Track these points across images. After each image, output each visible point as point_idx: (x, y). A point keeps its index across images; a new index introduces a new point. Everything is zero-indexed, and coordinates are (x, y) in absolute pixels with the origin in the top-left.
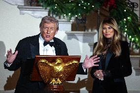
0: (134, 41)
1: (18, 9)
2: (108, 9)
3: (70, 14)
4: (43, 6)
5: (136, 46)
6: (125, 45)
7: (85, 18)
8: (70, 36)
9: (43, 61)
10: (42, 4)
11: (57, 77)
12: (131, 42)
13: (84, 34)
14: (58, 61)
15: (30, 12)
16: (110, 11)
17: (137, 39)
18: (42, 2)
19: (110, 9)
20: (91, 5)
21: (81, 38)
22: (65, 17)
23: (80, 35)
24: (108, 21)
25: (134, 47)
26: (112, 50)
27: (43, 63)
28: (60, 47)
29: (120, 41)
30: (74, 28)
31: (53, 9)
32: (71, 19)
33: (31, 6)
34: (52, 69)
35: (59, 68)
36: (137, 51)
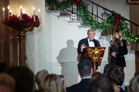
3: (100, 29)
4: (88, 26)
6: (124, 41)
7: (107, 30)
8: (100, 38)
14: (96, 49)
15: (83, 28)
18: (88, 24)
19: (117, 26)
20: (109, 24)
21: (105, 39)
23: (104, 37)
24: (117, 31)
26: (119, 44)
28: (96, 43)
29: (123, 40)
30: (102, 35)
31: (93, 27)
32: (101, 31)
34: (94, 53)
36: (129, 43)
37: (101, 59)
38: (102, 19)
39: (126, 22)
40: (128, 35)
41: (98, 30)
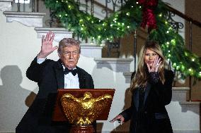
0: (180, 70)
1: (35, 32)
2: (146, 30)
3: (99, 37)
4: (65, 27)
5: (182, 75)
7: (119, 41)
8: (100, 64)
9: (68, 96)
10: (64, 25)
11: (86, 116)
12: (175, 70)
13: (118, 61)
14: (87, 96)
16: (149, 32)
17: (183, 67)
18: (65, 22)
19: (150, 29)
20: (126, 25)
21: (114, 66)
22: (94, 41)
23: (112, 61)
25: (179, 76)
27: (68, 98)
30: (105, 53)
31: (78, 31)
32: (100, 43)
33: (51, 27)
35: (88, 105)
36: (183, 81)
37: (102, 124)
38: (106, 8)
39: (176, 18)
40: (179, 56)
41: (92, 41)
